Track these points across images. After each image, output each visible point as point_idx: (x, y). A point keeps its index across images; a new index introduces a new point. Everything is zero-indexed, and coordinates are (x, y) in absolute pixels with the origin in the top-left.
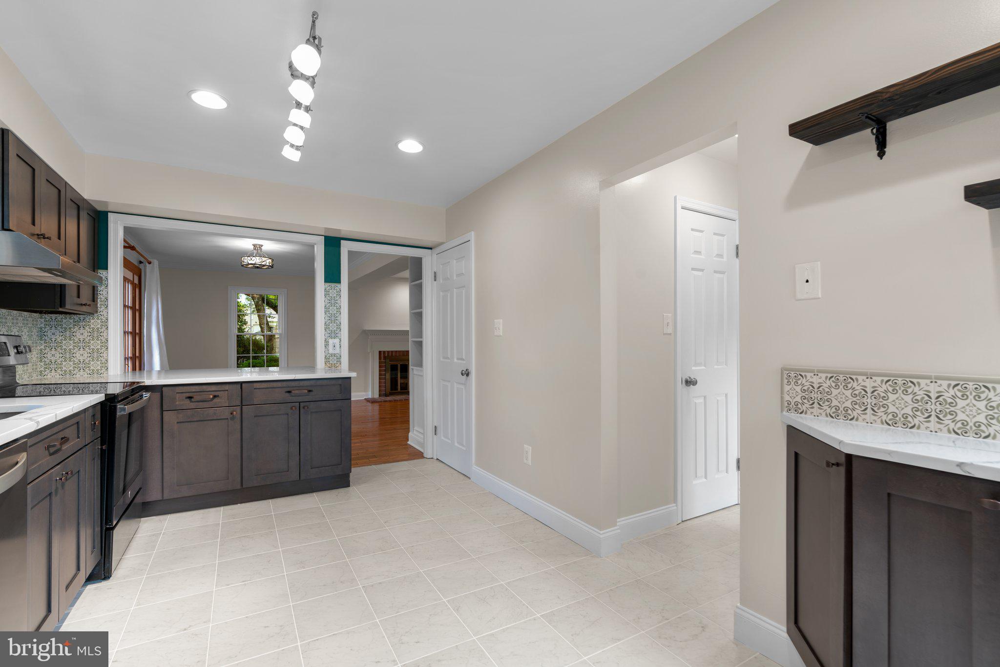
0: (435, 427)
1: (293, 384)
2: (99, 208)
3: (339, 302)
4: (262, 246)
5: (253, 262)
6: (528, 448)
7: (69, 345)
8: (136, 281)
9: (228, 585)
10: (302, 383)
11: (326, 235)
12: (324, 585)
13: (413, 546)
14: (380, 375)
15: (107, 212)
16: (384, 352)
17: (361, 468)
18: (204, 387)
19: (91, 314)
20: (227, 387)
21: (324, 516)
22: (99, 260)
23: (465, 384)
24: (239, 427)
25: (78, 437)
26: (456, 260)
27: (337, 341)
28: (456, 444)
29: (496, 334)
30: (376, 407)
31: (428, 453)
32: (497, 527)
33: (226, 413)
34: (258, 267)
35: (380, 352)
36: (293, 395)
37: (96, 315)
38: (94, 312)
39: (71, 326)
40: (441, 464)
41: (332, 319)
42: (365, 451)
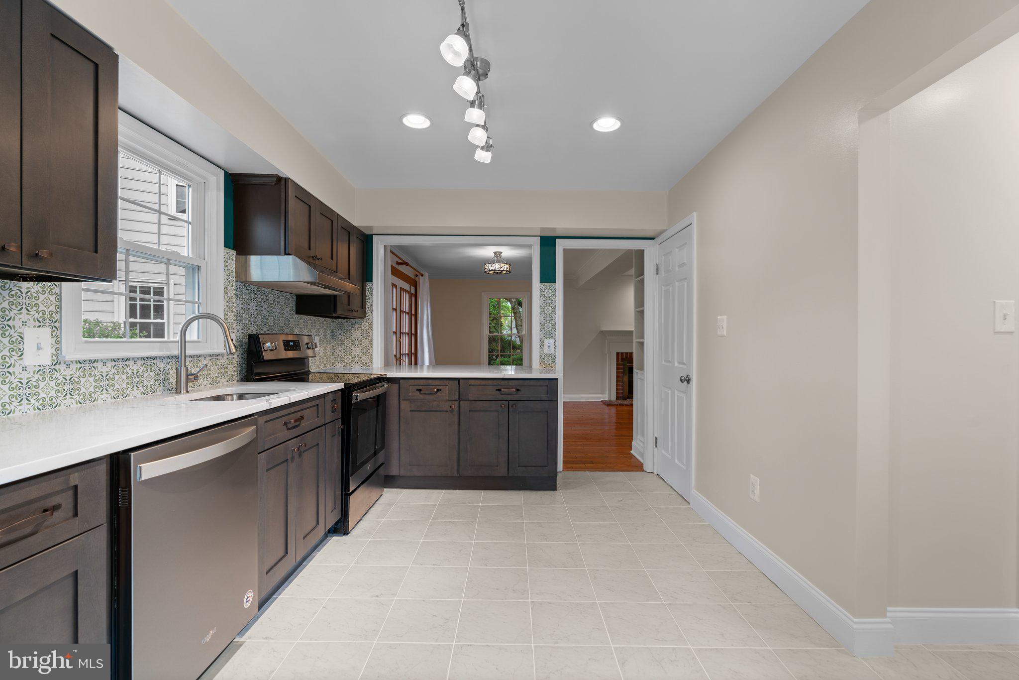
0: (656, 438)
1: (503, 382)
2: (367, 232)
3: (553, 301)
4: (501, 253)
5: (493, 269)
6: (755, 480)
7: (349, 343)
8: (413, 291)
9: (422, 565)
10: (510, 382)
11: (541, 235)
12: (497, 589)
13: (598, 570)
14: (617, 377)
15: (372, 235)
16: (622, 353)
17: (574, 472)
18: (430, 381)
19: (362, 318)
20: (447, 382)
21: (522, 516)
22: (366, 275)
23: (685, 392)
24: (456, 420)
25: (318, 417)
26: (677, 248)
27: (552, 341)
28: (676, 461)
29: (719, 333)
30: (613, 410)
31: (648, 467)
32: (707, 572)
33: (445, 406)
34: (497, 273)
35: (618, 354)
36: (503, 393)
37: (365, 319)
38: (363, 316)
39: (350, 328)
40: (661, 481)
41: (548, 319)
42: (584, 455)
